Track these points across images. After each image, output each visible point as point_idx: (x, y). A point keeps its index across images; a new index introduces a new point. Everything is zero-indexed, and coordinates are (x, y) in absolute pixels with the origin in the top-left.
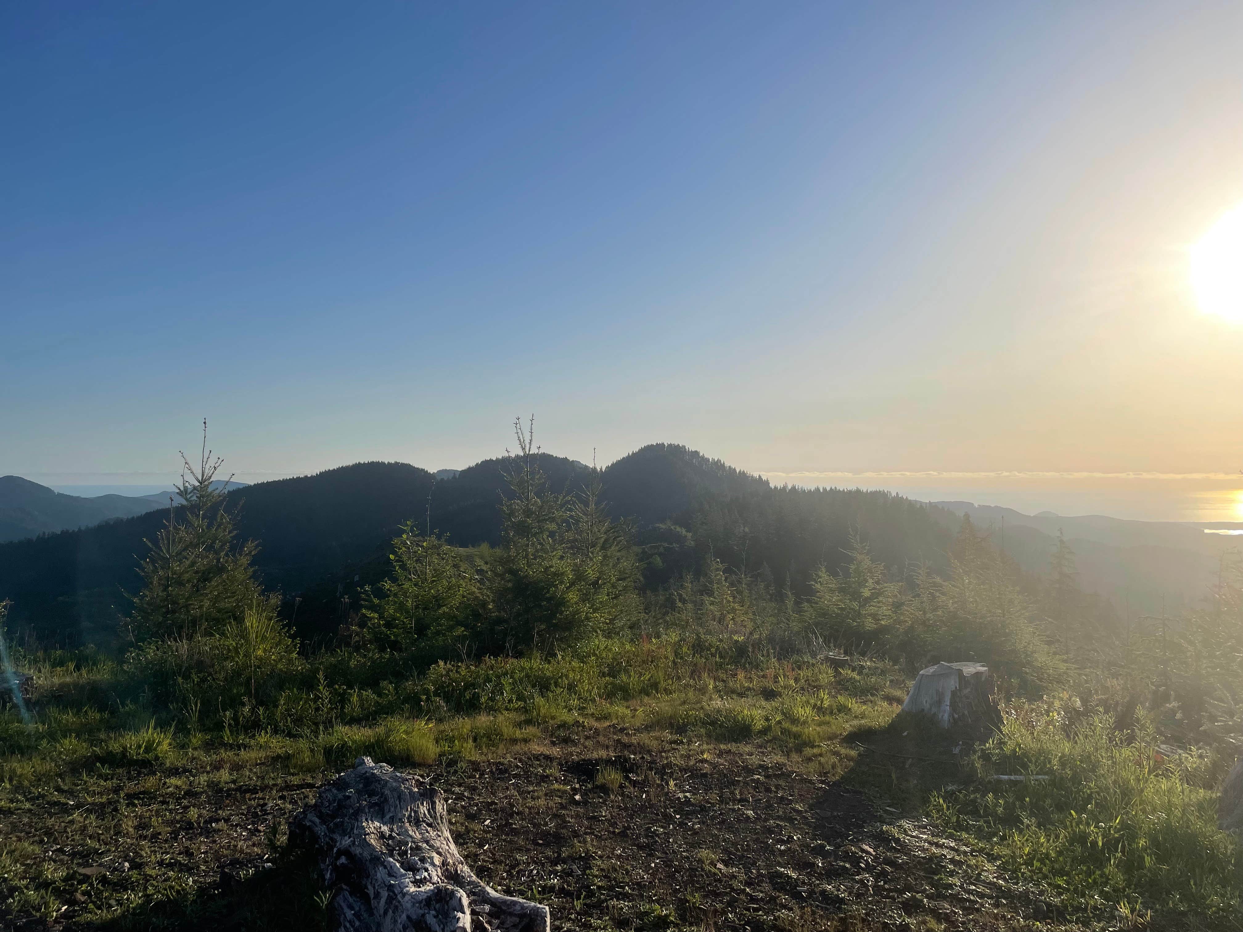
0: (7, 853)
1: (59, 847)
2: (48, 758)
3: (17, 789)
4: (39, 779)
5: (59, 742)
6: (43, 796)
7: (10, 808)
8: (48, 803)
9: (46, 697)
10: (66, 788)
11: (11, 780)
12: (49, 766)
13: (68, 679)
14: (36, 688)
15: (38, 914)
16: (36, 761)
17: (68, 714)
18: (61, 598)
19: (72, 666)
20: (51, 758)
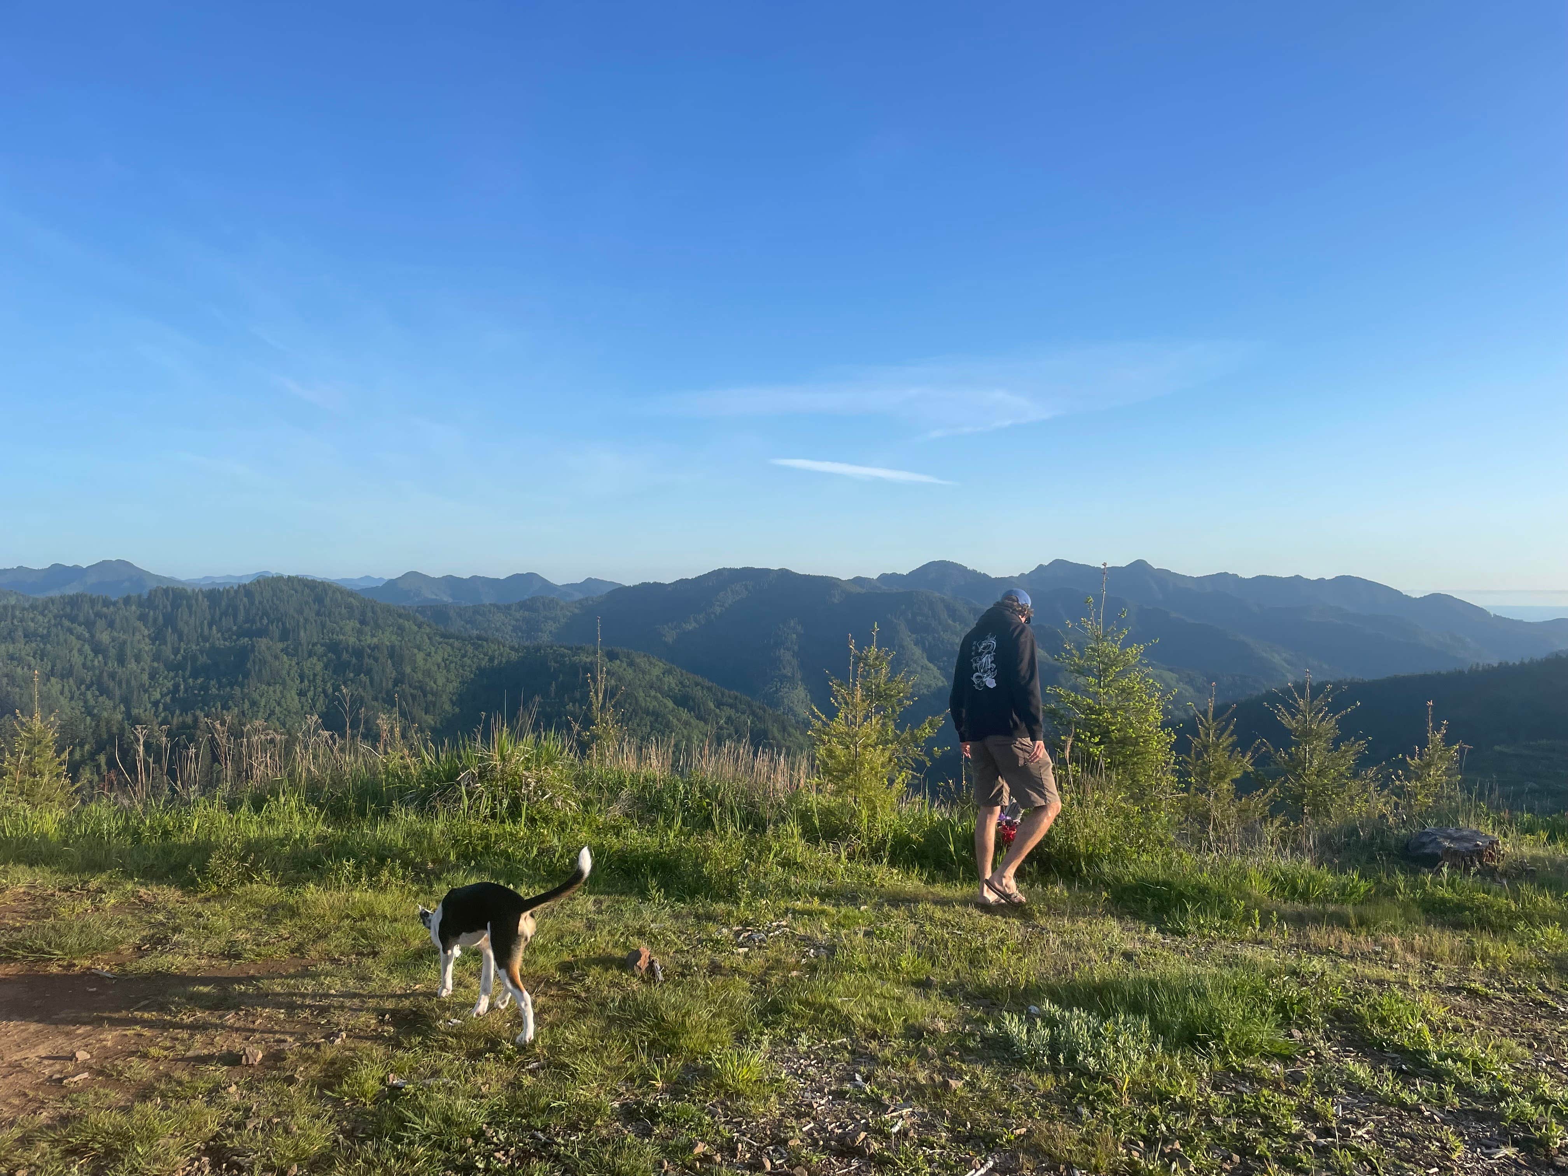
0: (1492, 1047)
1: (1553, 1059)
2: (1526, 945)
3: (1493, 972)
4: (1518, 967)
5: (1538, 928)
6: (1525, 990)
7: (1487, 994)
8: (1533, 1001)
9: (1514, 868)
10: (1553, 989)
11: (1483, 961)
12: (1527, 955)
13: (1541, 853)
14: (1503, 855)
15: (1538, 1134)
16: (1512, 944)
17: (1545, 896)
18: (1497, 748)
19: (1544, 836)
20: (1529, 946)
